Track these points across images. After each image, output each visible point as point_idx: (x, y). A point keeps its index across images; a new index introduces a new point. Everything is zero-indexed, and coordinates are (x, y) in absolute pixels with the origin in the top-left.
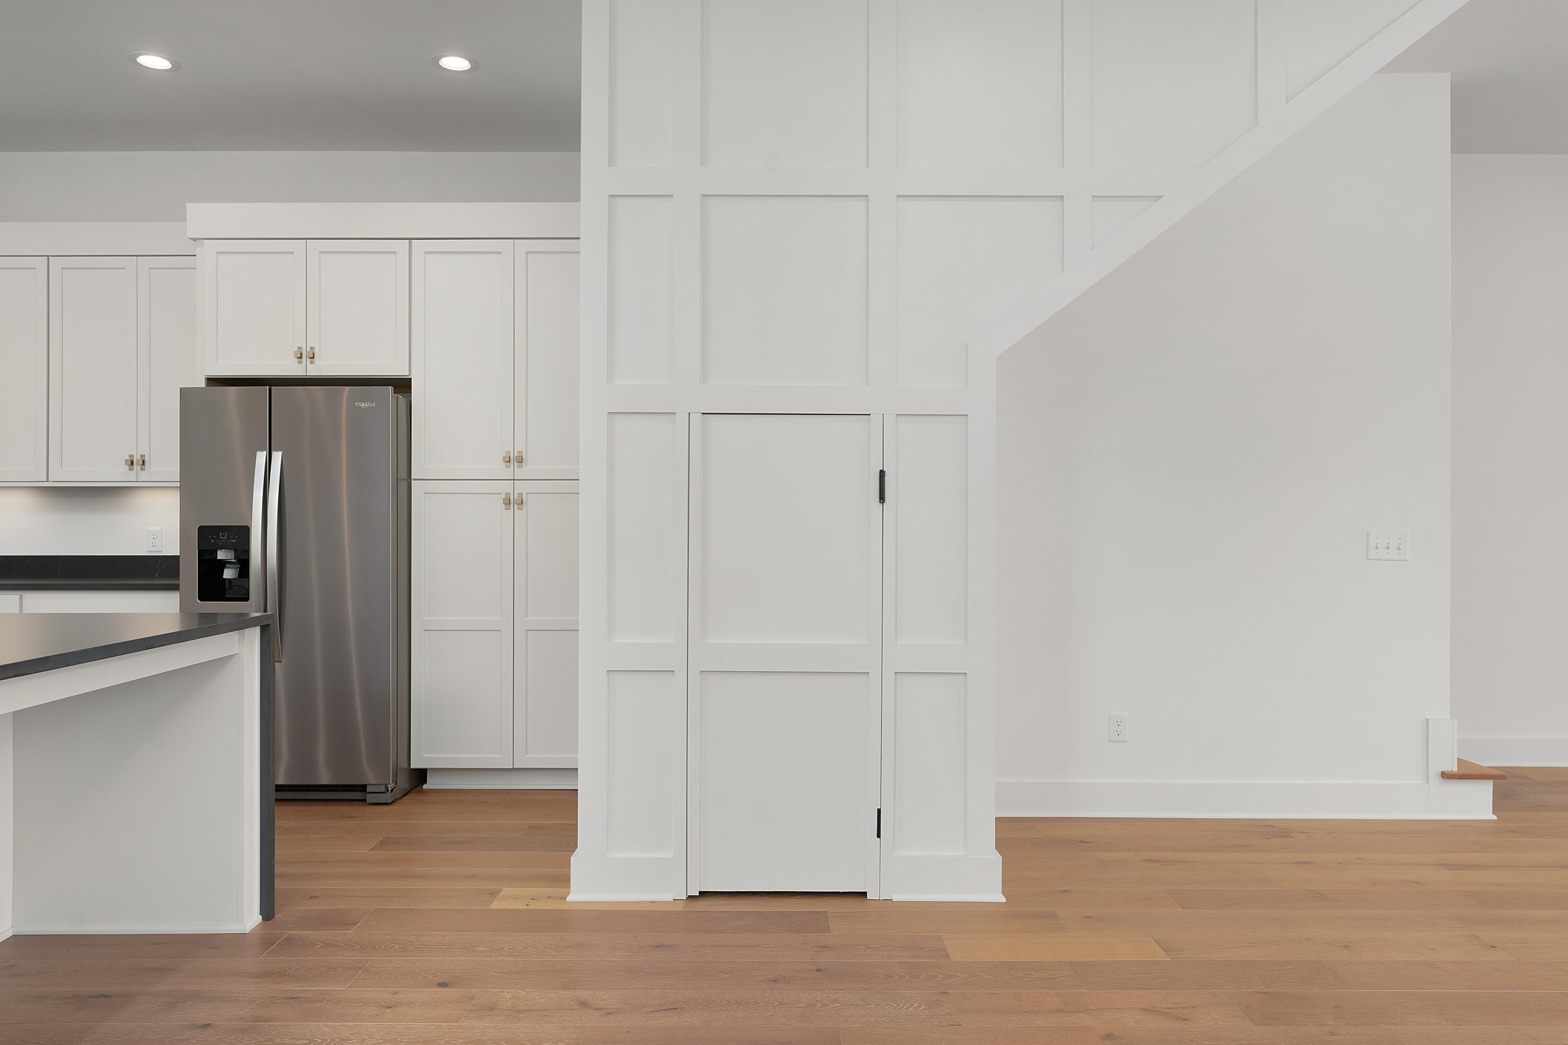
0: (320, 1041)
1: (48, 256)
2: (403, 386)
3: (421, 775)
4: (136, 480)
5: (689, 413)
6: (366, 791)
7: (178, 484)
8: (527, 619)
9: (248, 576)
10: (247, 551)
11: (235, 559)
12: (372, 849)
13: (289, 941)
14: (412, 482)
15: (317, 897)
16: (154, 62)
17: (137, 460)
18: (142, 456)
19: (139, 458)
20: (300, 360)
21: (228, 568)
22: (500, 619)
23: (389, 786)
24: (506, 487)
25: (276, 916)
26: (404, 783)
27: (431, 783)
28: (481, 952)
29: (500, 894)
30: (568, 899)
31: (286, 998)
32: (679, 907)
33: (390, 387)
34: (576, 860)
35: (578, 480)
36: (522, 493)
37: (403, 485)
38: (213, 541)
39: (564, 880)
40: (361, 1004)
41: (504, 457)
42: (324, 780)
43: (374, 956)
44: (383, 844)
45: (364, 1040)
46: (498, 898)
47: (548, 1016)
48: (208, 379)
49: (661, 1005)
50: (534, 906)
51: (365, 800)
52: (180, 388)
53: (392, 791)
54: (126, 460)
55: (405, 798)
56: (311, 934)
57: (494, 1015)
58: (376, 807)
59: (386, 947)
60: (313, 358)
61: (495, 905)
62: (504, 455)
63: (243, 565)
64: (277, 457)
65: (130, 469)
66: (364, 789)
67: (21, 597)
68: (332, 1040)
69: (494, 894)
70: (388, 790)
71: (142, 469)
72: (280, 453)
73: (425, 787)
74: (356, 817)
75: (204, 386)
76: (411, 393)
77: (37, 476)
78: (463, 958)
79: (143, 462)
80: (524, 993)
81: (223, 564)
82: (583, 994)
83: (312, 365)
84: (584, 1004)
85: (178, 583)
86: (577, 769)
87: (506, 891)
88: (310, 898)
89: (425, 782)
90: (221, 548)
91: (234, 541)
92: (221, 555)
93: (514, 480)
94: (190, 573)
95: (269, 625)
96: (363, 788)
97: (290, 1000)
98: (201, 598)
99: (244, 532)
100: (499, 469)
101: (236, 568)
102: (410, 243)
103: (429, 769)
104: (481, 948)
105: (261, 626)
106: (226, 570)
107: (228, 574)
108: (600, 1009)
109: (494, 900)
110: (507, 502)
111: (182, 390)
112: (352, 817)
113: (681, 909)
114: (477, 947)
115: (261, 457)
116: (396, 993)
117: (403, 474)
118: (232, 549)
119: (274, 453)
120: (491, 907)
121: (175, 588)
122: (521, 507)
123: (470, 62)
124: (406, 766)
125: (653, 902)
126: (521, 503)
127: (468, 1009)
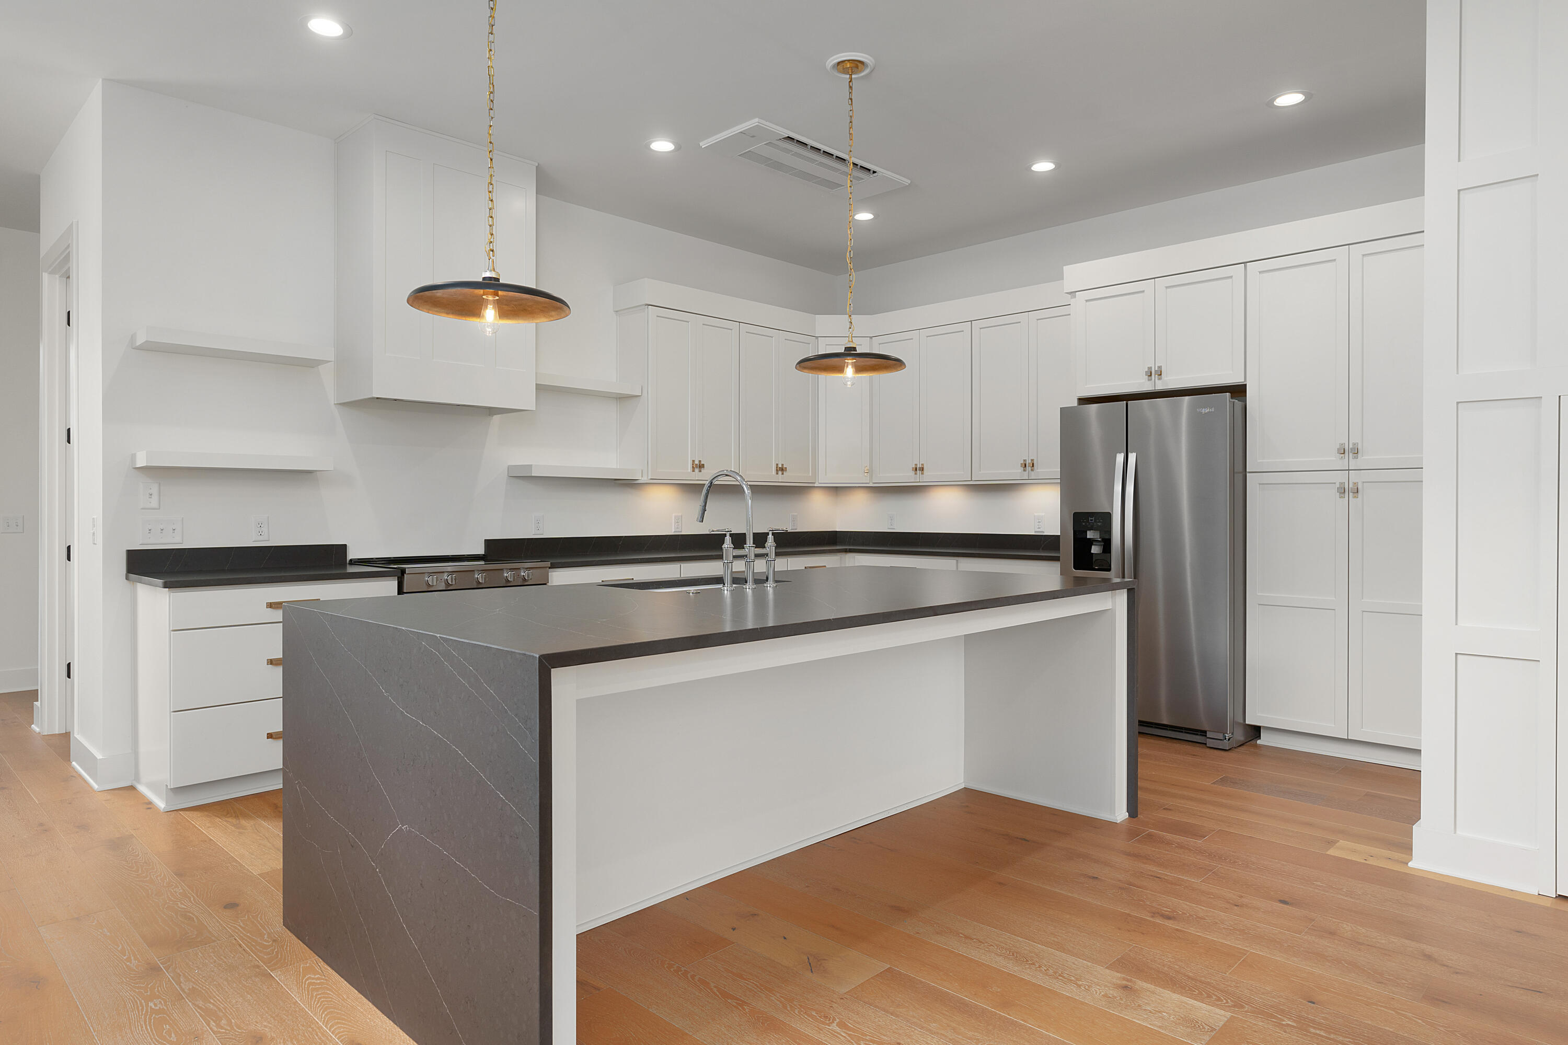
0: (1181, 913)
1: (971, 321)
2: (1238, 391)
3: (1256, 731)
4: (1027, 478)
5: (1560, 396)
6: (1206, 736)
7: (1059, 481)
8: (1362, 600)
9: (1110, 552)
10: (1109, 531)
11: (1100, 538)
12: (1214, 783)
13: (1150, 836)
14: (1248, 474)
15: (1170, 810)
16: (1043, 166)
17: (1029, 463)
18: (1032, 460)
19: (1030, 461)
20: (1150, 377)
21: (1095, 545)
22: (1334, 599)
23: (1227, 735)
24: (1340, 478)
25: (1139, 816)
26: (1239, 736)
27: (1265, 740)
28: (1319, 886)
29: (1337, 844)
30: (1410, 864)
31: (1152, 876)
32: (1548, 903)
33: (1228, 393)
34: (1418, 830)
35: (1422, 468)
36: (1358, 483)
37: (1239, 477)
38: (1084, 524)
39: (1407, 848)
40: (1212, 896)
41: (1338, 449)
42: (1165, 721)
43: (1221, 865)
44: (1223, 781)
45: (1217, 923)
46: (1335, 846)
47: (1390, 955)
48: (1079, 399)
49: (1521, 984)
50: (1371, 862)
51: (1206, 744)
52: (1061, 408)
53: (1229, 739)
54: (1021, 464)
55: (1240, 748)
56: (1169, 836)
57: (1335, 939)
58: (1215, 751)
59: (1231, 860)
60: (1161, 375)
61: (1332, 852)
62: (1339, 447)
63: (1107, 544)
64: (1132, 457)
65: (1024, 470)
66: (1205, 734)
67: (957, 561)
68: (1190, 915)
69: (1331, 843)
70: (1226, 739)
71: (1032, 470)
72: (1134, 454)
73: (1259, 742)
74: (1198, 756)
75: (1076, 405)
76: (1246, 396)
77: (965, 476)
78: (1302, 887)
79: (1033, 464)
80: (1364, 931)
81: (1091, 542)
82: (1429, 949)
83: (1160, 381)
84: (1429, 957)
85: (1058, 555)
86: (1421, 750)
87: (1342, 843)
88: (1164, 809)
89: (1259, 737)
90: (1090, 530)
91: (1099, 524)
92: (1090, 535)
93: (1349, 470)
94: (1068, 548)
95: (1134, 588)
96: (1203, 733)
97: (1155, 878)
98: (1076, 568)
99: (1107, 517)
100: (1334, 461)
101: (1101, 545)
102: (1245, 267)
103: (1263, 727)
104: (1319, 883)
105: (1128, 589)
106: (1093, 547)
107: (1095, 549)
108: (1447, 966)
109: (1331, 848)
110: (1342, 491)
111: (1063, 410)
112: (1194, 755)
113: (1549, 905)
114: (1316, 881)
115: (1120, 458)
116: (1241, 897)
117: (1239, 468)
118: (1097, 530)
119: (1130, 455)
120: (1328, 853)
121: (1057, 559)
122: (1356, 496)
123: (1303, 94)
124: (1242, 721)
125: (1512, 890)
126: (1356, 491)
127: (1309, 927)
